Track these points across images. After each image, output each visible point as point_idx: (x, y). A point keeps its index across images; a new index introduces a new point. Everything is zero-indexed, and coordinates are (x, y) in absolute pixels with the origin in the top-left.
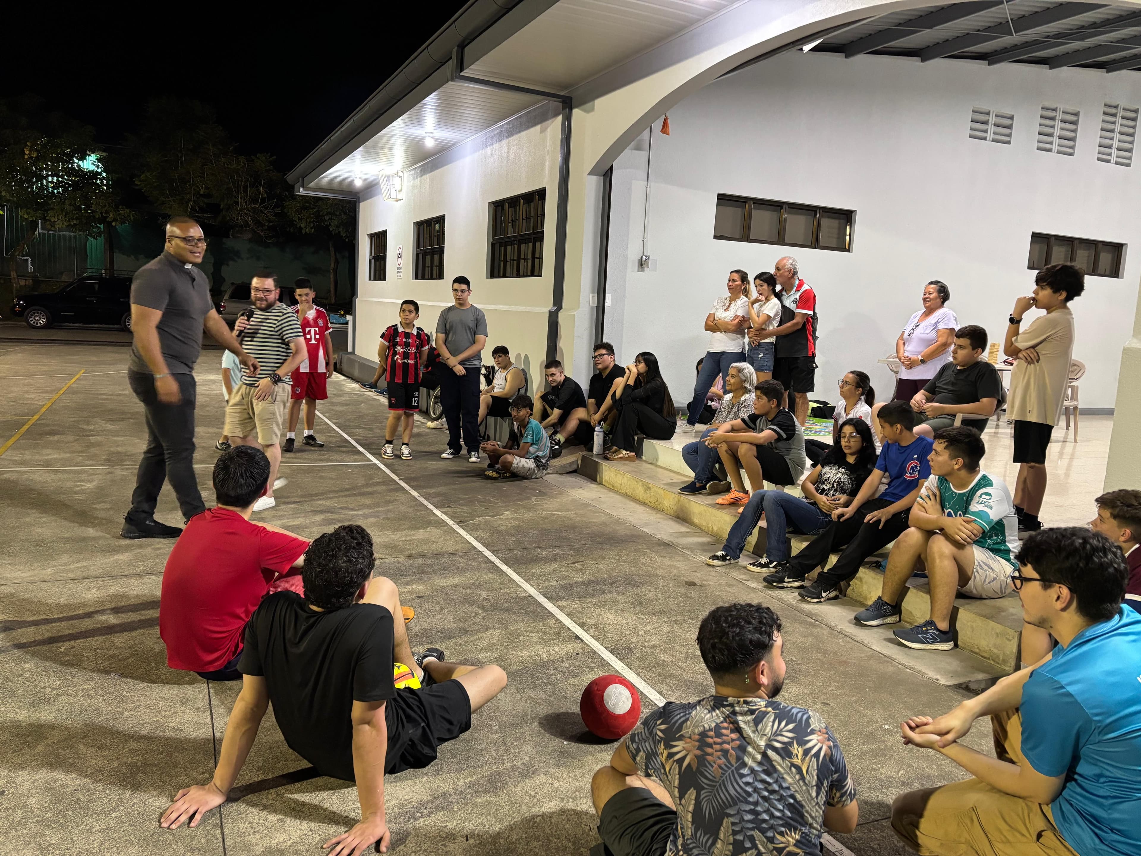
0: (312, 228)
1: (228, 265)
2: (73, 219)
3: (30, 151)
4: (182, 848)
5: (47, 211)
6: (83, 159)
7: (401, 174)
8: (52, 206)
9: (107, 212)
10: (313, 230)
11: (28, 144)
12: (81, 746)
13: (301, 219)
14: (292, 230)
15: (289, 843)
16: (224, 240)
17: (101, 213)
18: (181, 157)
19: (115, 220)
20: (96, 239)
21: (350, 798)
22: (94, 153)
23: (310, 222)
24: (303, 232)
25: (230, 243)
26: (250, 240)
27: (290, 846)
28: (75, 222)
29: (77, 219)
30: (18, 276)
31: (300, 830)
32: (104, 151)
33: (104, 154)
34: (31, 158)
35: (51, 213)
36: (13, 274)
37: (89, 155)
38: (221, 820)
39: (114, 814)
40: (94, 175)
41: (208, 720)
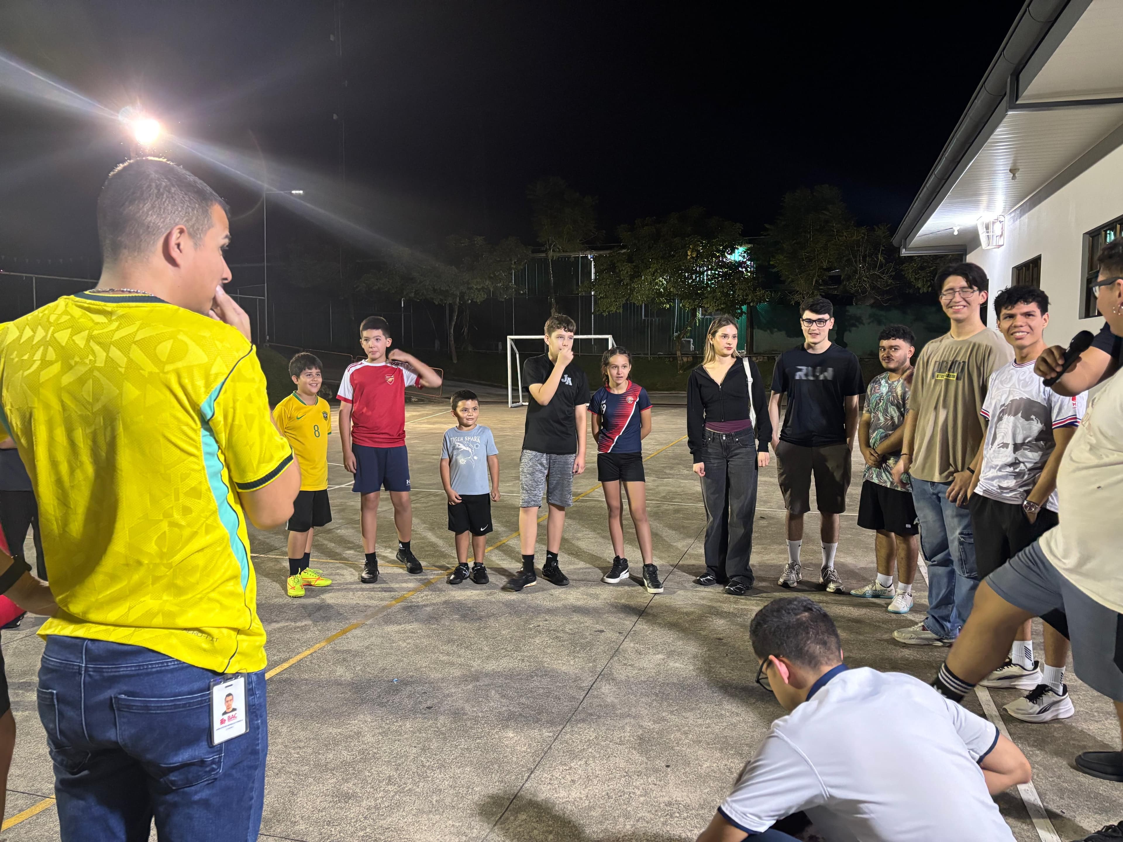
0: (929, 287)
1: (850, 331)
2: (721, 304)
3: (692, 252)
4: (497, 778)
5: (702, 299)
6: (732, 252)
7: (1002, 219)
8: (706, 295)
9: (747, 295)
10: (930, 289)
11: (691, 246)
12: (493, 692)
13: (917, 279)
14: (911, 291)
15: (565, 800)
16: (848, 308)
17: (743, 296)
18: (810, 238)
19: (753, 301)
20: (738, 319)
21: (634, 784)
22: (741, 246)
23: (927, 281)
24: (921, 291)
25: (852, 310)
26: (872, 306)
27: (563, 803)
28: (722, 306)
29: (724, 303)
30: (682, 354)
31: (581, 793)
32: (750, 243)
33: (749, 246)
34: (692, 258)
35: (705, 301)
36: (679, 353)
37: (738, 249)
38: (535, 768)
39: (478, 741)
40: (740, 264)
41: (582, 698)
